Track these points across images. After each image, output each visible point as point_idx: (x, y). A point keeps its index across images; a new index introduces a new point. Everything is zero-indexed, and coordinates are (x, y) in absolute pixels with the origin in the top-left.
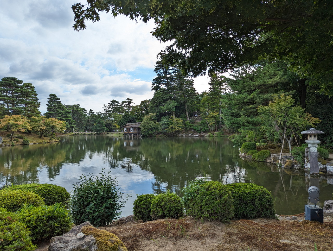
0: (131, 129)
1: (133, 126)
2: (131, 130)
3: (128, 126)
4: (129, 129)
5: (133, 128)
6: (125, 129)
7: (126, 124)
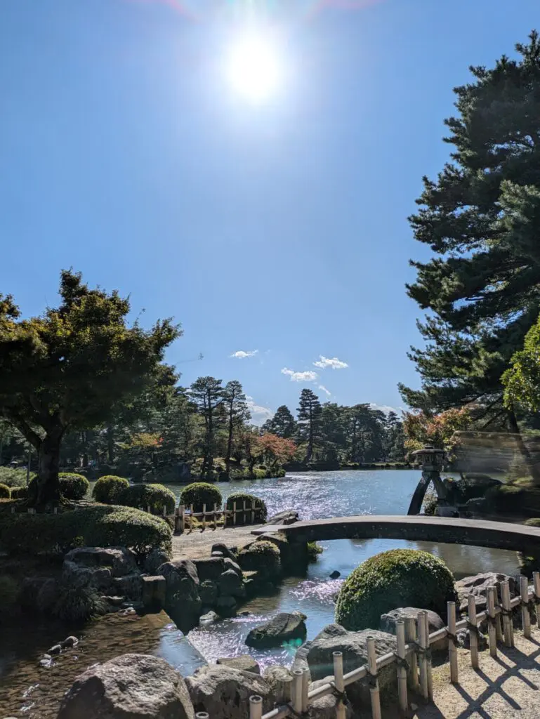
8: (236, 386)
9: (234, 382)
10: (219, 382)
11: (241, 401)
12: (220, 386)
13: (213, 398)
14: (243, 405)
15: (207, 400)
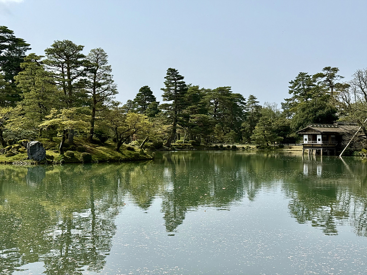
0: (319, 137)
1: (322, 131)
2: (319, 140)
3: (312, 130)
4: (314, 137)
5: (323, 134)
6: (306, 137)
7: (307, 127)
8: (100, 54)
9: (98, 50)
10: (80, 48)
11: (106, 72)
12: (81, 52)
13: (74, 67)
14: (108, 78)
15: (65, 70)
